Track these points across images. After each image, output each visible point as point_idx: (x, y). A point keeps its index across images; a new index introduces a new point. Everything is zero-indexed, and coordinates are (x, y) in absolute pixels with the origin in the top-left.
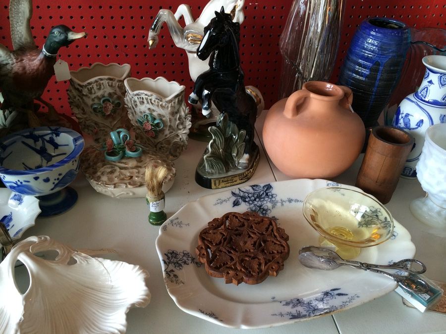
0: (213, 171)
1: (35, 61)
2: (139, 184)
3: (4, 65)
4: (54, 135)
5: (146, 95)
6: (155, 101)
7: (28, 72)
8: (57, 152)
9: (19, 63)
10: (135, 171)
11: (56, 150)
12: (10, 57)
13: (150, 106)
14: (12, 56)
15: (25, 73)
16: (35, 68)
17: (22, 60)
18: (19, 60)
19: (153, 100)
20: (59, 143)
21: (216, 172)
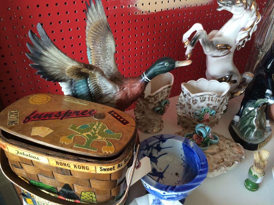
0: (257, 138)
1: (135, 88)
2: (231, 163)
3: (107, 95)
4: (161, 142)
5: (210, 95)
6: (215, 98)
7: (130, 97)
8: (160, 153)
9: (121, 91)
10: (222, 153)
11: (159, 152)
12: (116, 88)
13: (210, 102)
14: (117, 87)
15: (128, 97)
16: (136, 93)
17: (123, 88)
18: (121, 89)
19: (214, 97)
20: (162, 147)
21: (258, 138)
